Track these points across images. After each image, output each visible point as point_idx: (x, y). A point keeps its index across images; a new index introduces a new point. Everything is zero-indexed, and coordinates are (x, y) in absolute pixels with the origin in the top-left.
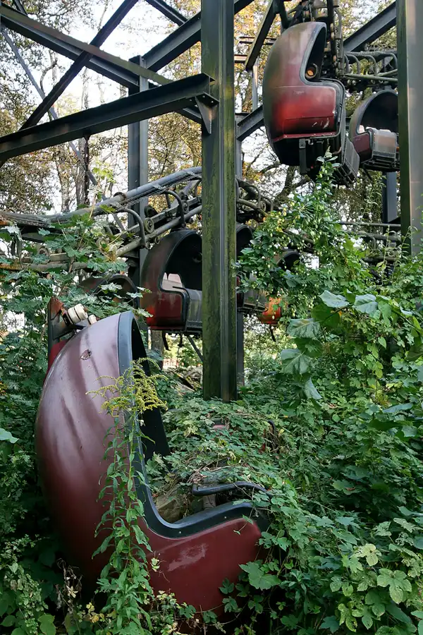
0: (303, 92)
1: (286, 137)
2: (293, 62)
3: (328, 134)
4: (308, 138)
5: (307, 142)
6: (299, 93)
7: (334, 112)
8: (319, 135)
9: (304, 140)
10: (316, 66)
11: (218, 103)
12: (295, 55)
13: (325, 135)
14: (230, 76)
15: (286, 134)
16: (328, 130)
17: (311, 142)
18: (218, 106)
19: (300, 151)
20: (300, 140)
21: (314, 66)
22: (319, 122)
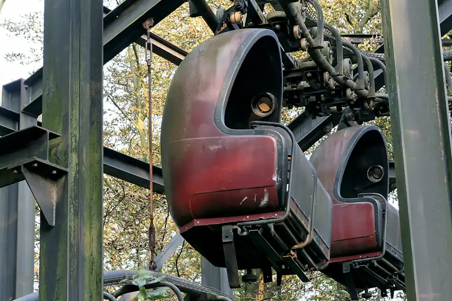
0: (220, 146)
1: (198, 223)
2: (201, 97)
3: (269, 215)
4: (235, 224)
5: (235, 231)
6: (213, 148)
7: (275, 178)
8: (254, 217)
9: (231, 228)
10: (272, 96)
11: (66, 173)
12: (206, 86)
13: (264, 219)
14: (95, 125)
15: (198, 218)
16: (269, 209)
17: (243, 231)
18: (67, 179)
19: (225, 248)
20: (223, 228)
21: (269, 97)
22: (251, 197)
